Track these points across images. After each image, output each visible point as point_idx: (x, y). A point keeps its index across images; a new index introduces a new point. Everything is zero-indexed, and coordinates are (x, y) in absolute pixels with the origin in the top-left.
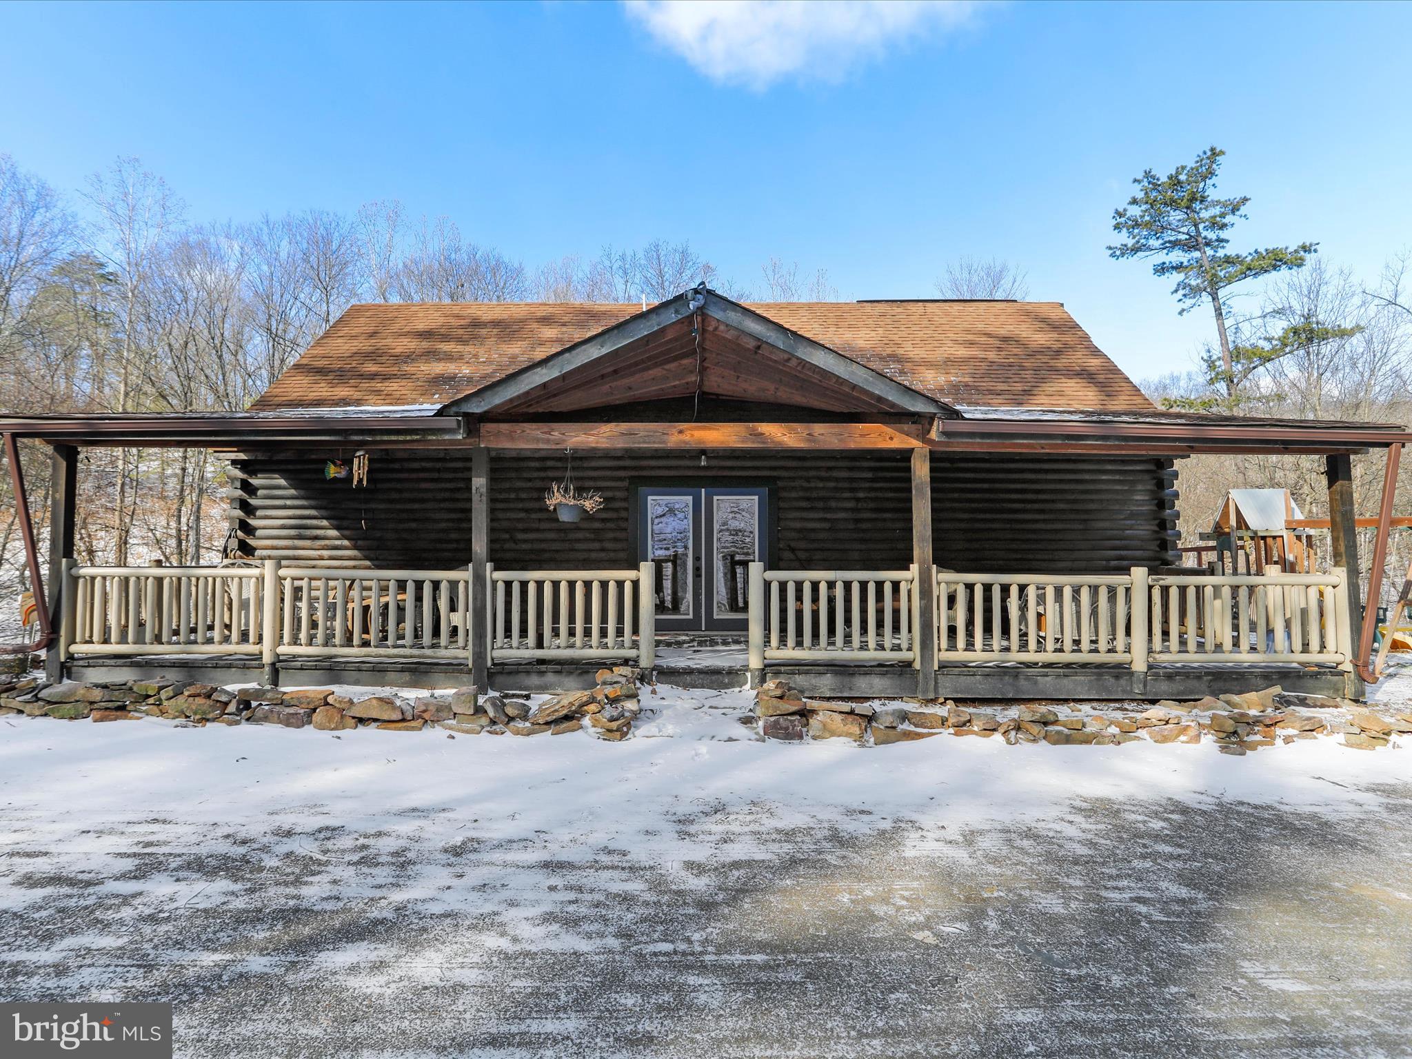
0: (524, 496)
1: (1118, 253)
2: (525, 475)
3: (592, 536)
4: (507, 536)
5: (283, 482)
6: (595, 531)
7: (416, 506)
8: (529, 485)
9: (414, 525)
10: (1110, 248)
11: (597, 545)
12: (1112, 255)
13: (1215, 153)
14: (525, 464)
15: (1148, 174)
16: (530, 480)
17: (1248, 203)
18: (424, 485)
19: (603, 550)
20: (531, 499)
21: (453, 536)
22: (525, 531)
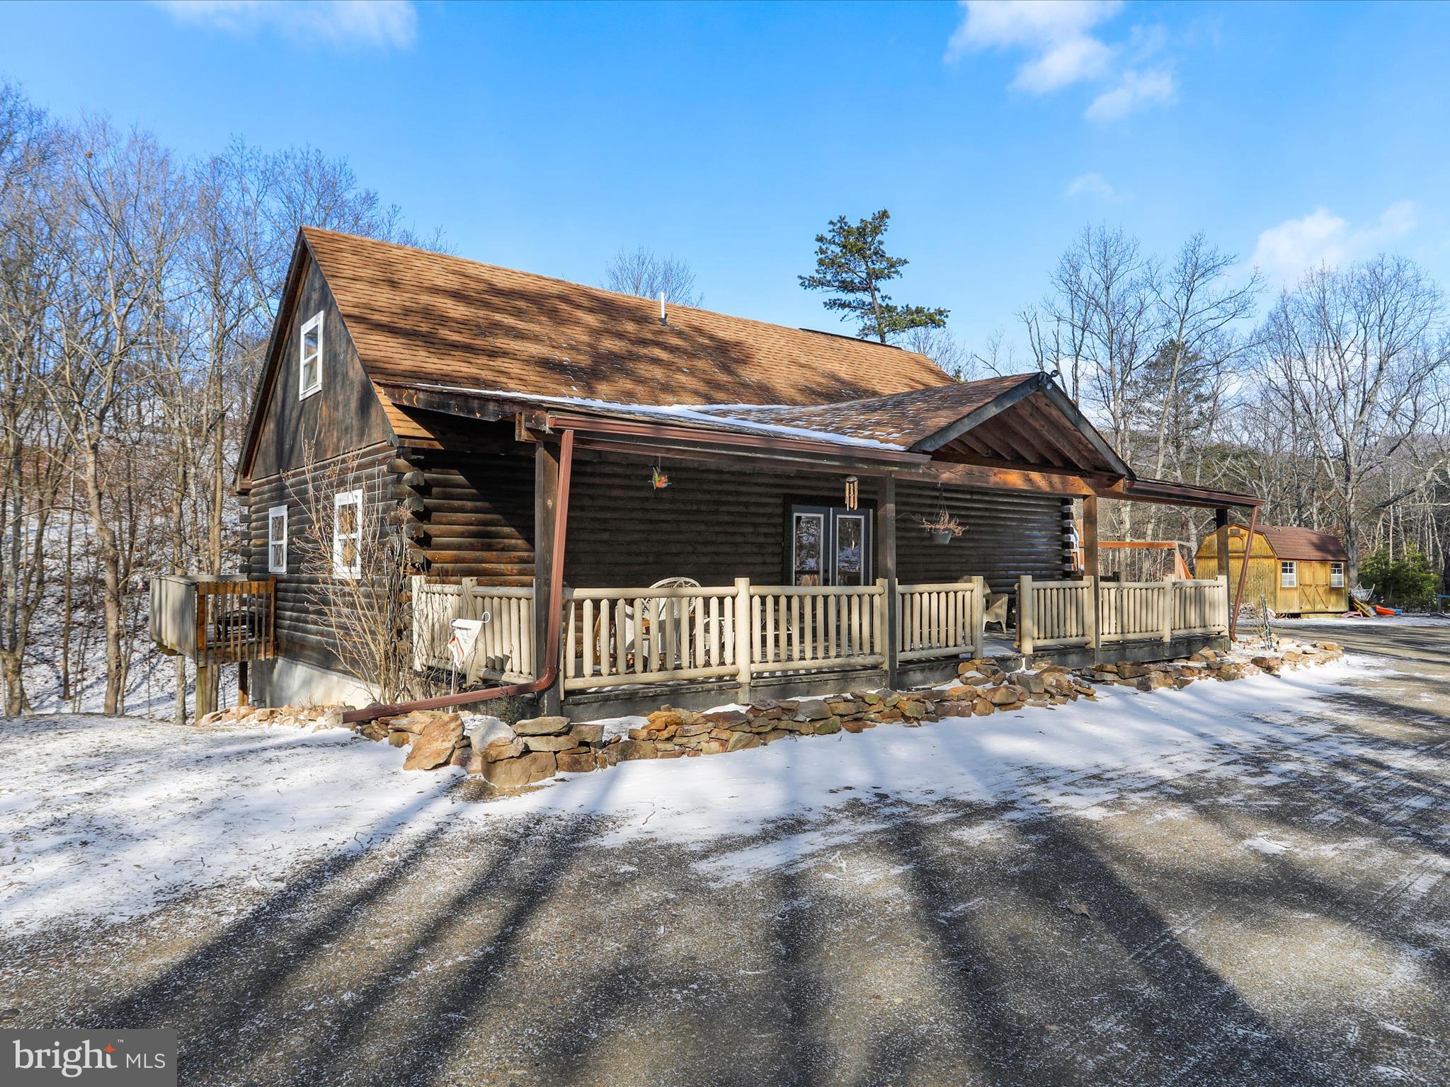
0: (704, 508)
1: (807, 283)
2: (706, 487)
3: (755, 550)
4: (690, 549)
5: (460, 478)
6: (761, 545)
7: (608, 515)
8: (709, 497)
9: (606, 536)
10: (800, 277)
11: (760, 559)
12: (802, 284)
13: (884, 215)
14: (705, 476)
15: (842, 219)
16: (709, 492)
17: (906, 265)
18: (616, 493)
19: (764, 563)
20: (709, 512)
21: (643, 548)
22: (705, 544)
